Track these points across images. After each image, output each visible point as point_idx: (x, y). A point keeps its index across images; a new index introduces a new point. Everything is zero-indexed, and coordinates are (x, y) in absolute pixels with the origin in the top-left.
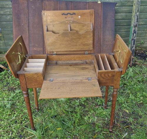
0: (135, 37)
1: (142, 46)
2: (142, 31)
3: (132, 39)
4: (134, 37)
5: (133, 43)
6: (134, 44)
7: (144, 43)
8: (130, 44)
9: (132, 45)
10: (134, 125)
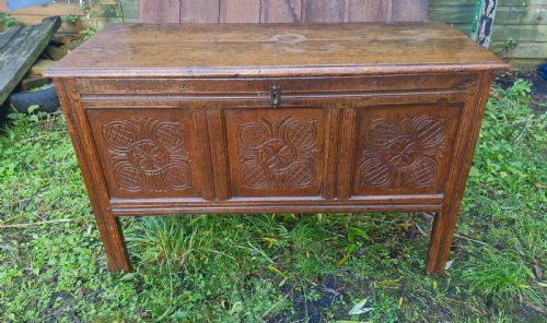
0: (491, 12)
1: (509, 56)
2: (514, 9)
3: (484, 17)
4: (489, 10)
5: (483, 30)
6: (487, 33)
7: (515, 45)
8: (474, 31)
9: (482, 36)
10: (476, 245)
